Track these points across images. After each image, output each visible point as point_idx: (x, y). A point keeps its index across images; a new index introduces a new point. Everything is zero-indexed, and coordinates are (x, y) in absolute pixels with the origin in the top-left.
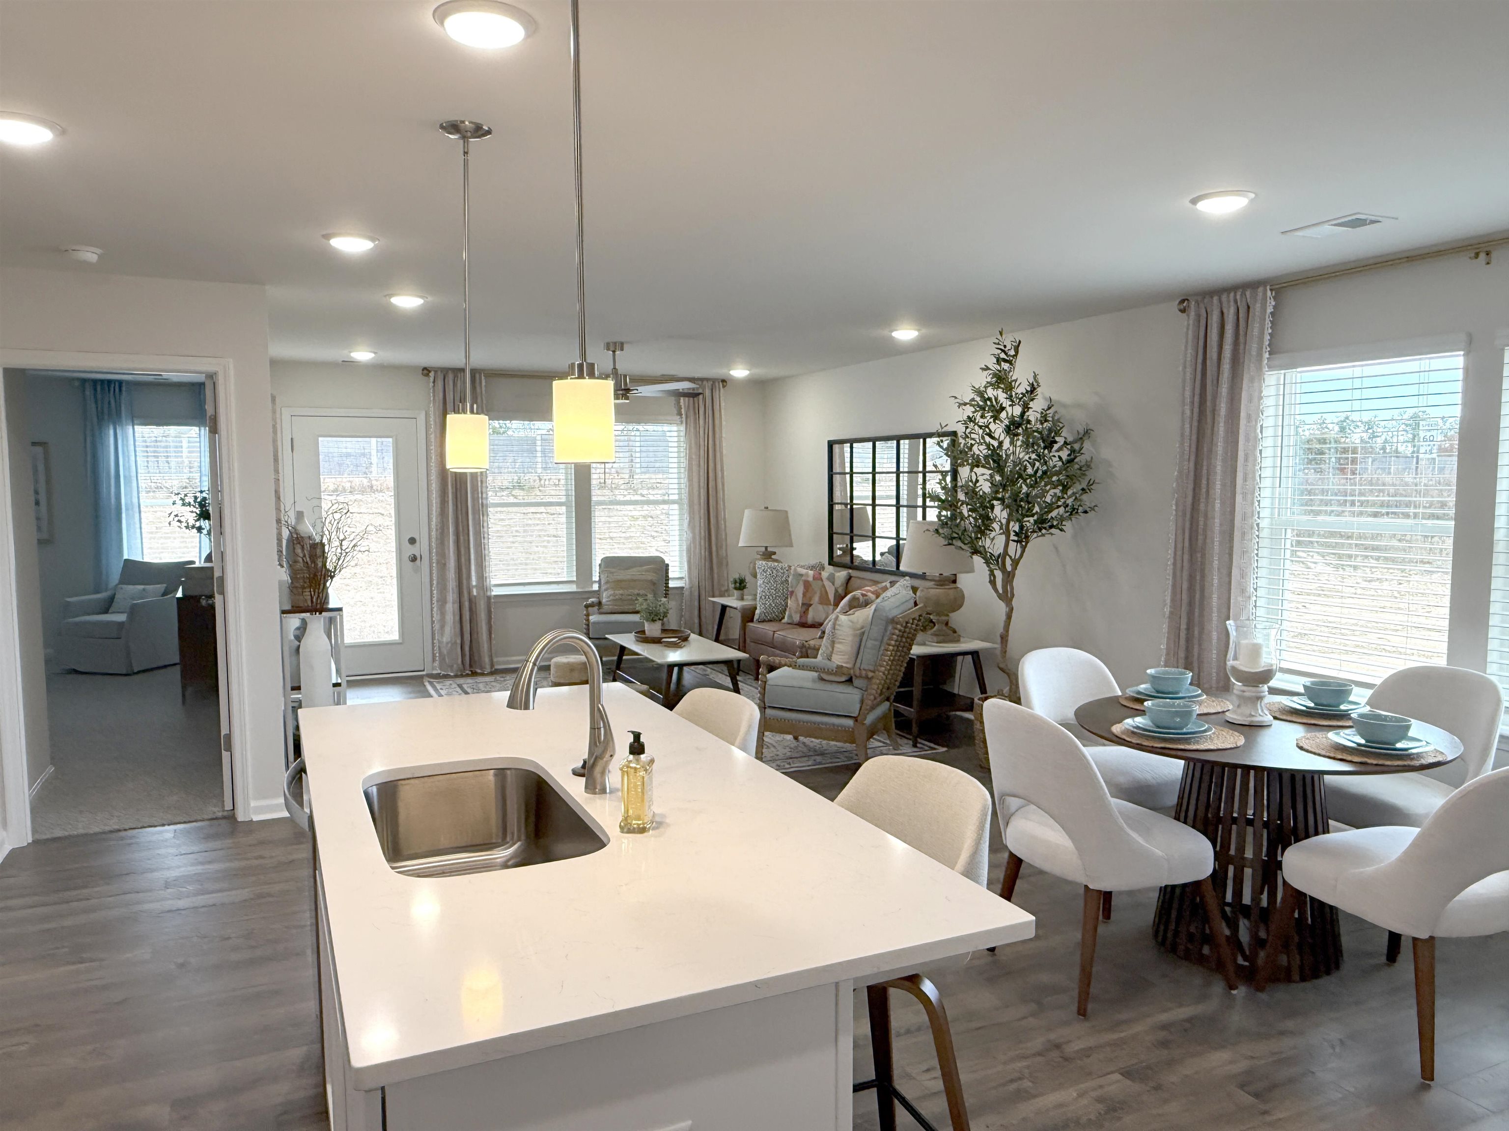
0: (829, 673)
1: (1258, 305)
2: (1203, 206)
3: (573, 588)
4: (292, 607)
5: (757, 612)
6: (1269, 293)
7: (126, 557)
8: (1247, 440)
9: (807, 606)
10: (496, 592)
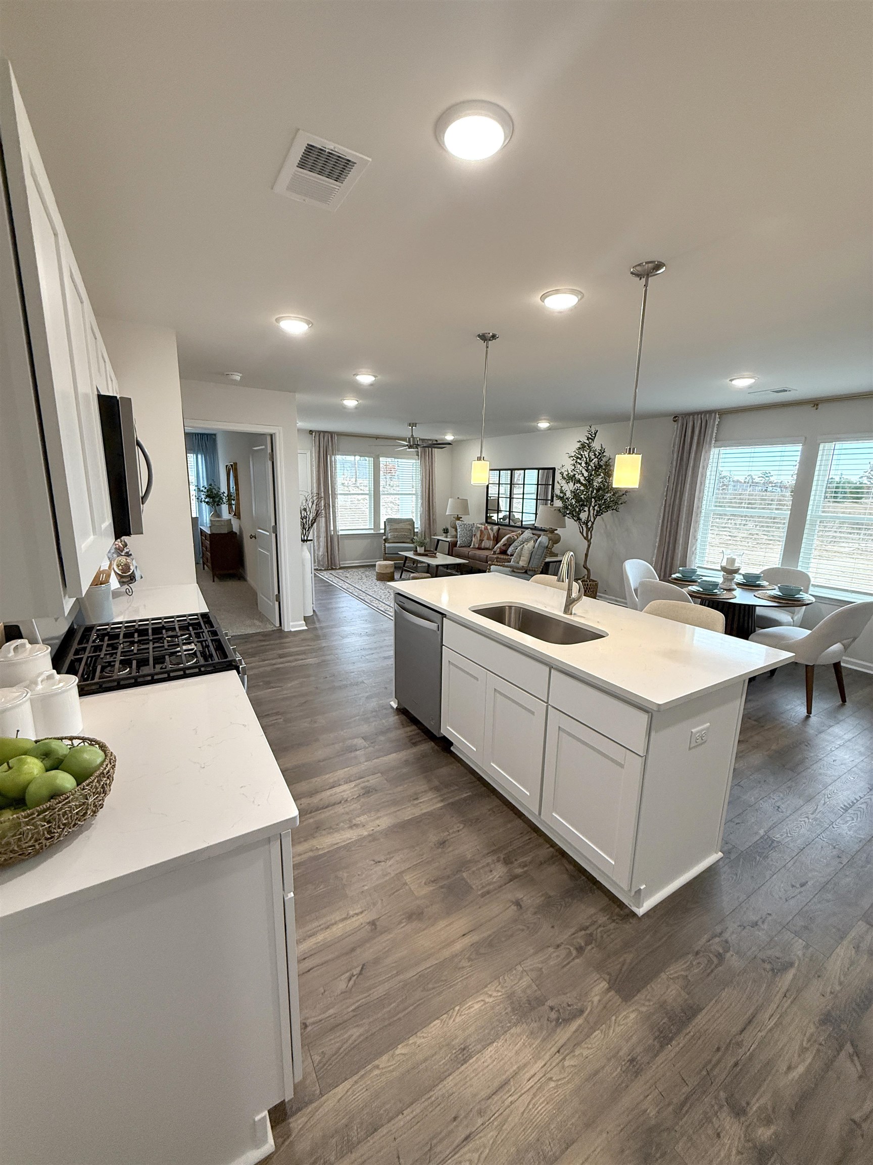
0: (518, 569)
1: (712, 421)
2: (734, 382)
3: (372, 532)
5: (458, 543)
6: (717, 416)
8: (702, 476)
9: (481, 541)
10: (341, 533)
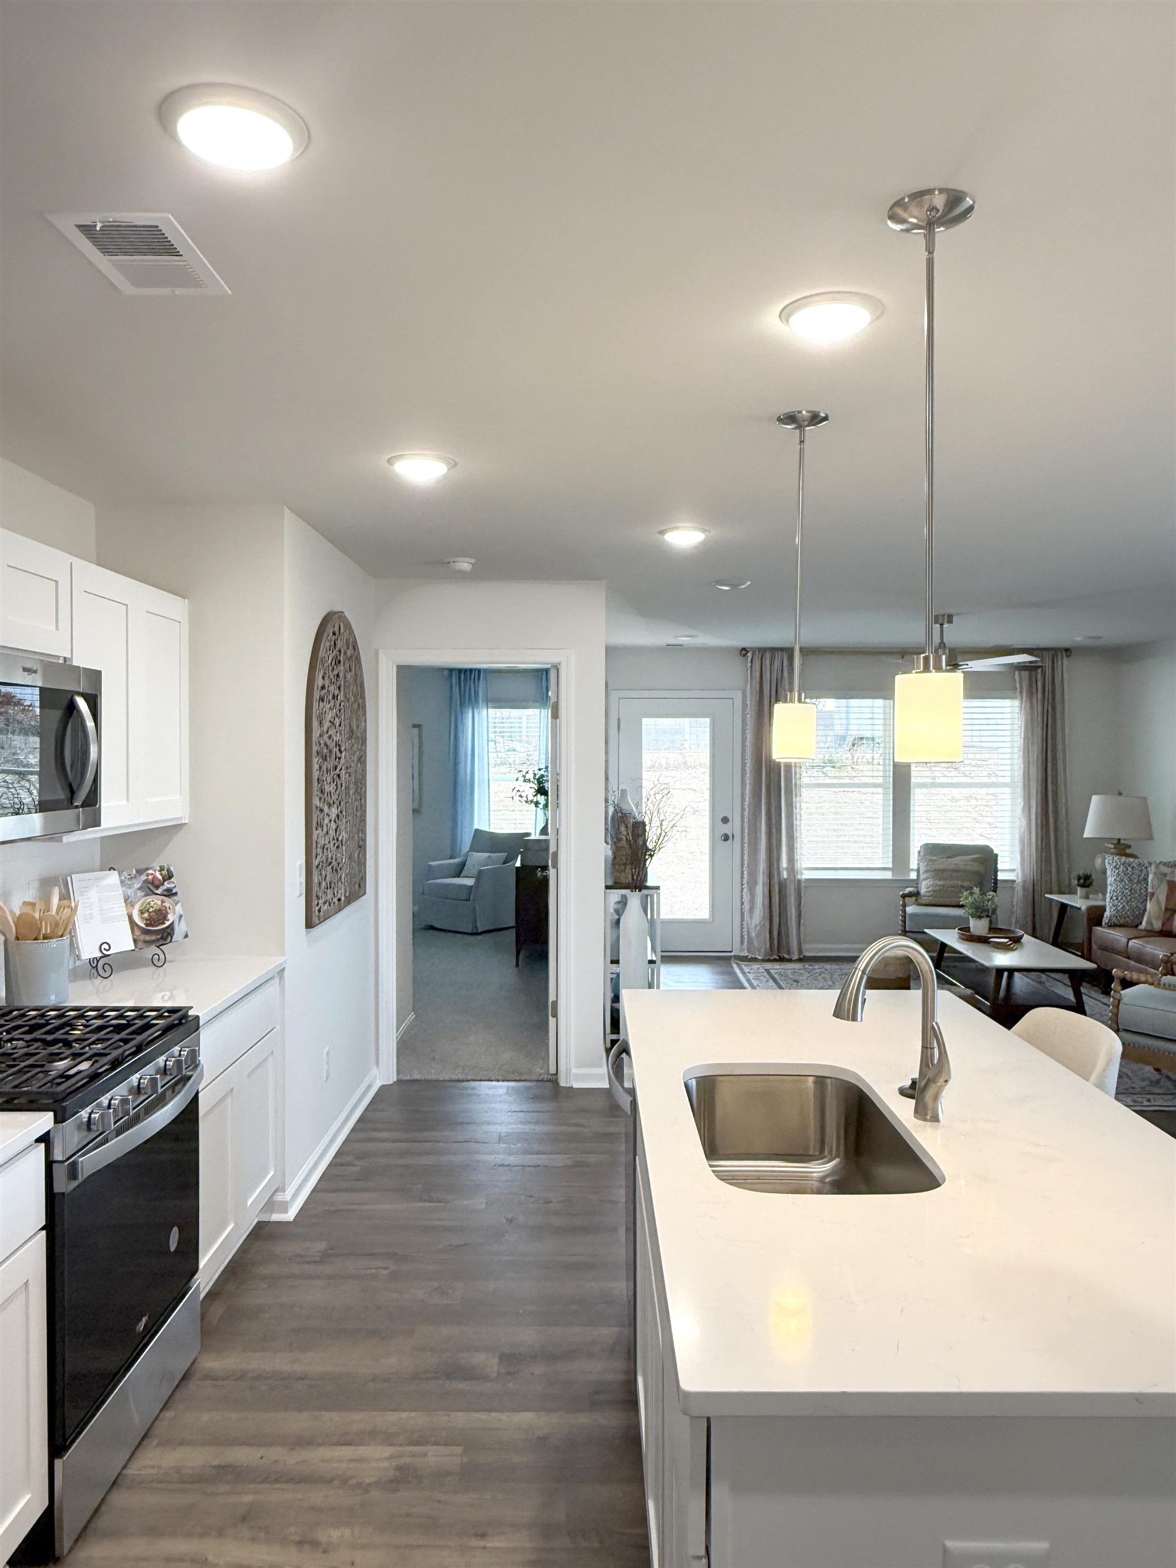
3: (888, 875)
4: (615, 883)
5: (1107, 914)
7: (476, 826)
10: (807, 875)
